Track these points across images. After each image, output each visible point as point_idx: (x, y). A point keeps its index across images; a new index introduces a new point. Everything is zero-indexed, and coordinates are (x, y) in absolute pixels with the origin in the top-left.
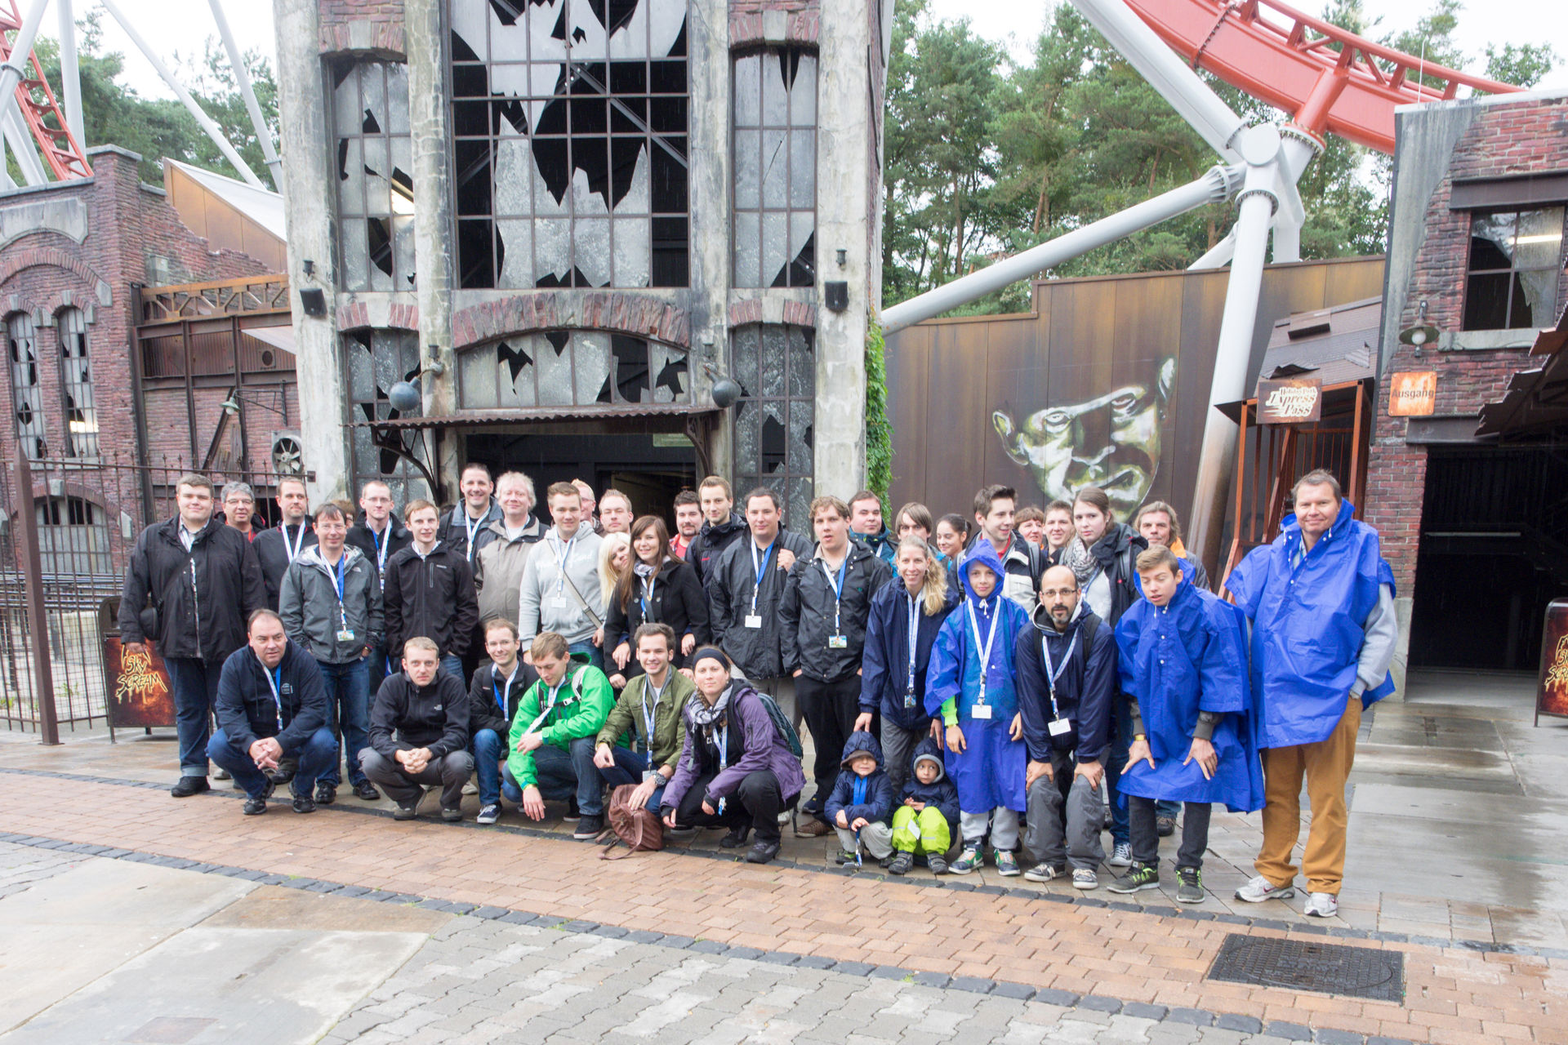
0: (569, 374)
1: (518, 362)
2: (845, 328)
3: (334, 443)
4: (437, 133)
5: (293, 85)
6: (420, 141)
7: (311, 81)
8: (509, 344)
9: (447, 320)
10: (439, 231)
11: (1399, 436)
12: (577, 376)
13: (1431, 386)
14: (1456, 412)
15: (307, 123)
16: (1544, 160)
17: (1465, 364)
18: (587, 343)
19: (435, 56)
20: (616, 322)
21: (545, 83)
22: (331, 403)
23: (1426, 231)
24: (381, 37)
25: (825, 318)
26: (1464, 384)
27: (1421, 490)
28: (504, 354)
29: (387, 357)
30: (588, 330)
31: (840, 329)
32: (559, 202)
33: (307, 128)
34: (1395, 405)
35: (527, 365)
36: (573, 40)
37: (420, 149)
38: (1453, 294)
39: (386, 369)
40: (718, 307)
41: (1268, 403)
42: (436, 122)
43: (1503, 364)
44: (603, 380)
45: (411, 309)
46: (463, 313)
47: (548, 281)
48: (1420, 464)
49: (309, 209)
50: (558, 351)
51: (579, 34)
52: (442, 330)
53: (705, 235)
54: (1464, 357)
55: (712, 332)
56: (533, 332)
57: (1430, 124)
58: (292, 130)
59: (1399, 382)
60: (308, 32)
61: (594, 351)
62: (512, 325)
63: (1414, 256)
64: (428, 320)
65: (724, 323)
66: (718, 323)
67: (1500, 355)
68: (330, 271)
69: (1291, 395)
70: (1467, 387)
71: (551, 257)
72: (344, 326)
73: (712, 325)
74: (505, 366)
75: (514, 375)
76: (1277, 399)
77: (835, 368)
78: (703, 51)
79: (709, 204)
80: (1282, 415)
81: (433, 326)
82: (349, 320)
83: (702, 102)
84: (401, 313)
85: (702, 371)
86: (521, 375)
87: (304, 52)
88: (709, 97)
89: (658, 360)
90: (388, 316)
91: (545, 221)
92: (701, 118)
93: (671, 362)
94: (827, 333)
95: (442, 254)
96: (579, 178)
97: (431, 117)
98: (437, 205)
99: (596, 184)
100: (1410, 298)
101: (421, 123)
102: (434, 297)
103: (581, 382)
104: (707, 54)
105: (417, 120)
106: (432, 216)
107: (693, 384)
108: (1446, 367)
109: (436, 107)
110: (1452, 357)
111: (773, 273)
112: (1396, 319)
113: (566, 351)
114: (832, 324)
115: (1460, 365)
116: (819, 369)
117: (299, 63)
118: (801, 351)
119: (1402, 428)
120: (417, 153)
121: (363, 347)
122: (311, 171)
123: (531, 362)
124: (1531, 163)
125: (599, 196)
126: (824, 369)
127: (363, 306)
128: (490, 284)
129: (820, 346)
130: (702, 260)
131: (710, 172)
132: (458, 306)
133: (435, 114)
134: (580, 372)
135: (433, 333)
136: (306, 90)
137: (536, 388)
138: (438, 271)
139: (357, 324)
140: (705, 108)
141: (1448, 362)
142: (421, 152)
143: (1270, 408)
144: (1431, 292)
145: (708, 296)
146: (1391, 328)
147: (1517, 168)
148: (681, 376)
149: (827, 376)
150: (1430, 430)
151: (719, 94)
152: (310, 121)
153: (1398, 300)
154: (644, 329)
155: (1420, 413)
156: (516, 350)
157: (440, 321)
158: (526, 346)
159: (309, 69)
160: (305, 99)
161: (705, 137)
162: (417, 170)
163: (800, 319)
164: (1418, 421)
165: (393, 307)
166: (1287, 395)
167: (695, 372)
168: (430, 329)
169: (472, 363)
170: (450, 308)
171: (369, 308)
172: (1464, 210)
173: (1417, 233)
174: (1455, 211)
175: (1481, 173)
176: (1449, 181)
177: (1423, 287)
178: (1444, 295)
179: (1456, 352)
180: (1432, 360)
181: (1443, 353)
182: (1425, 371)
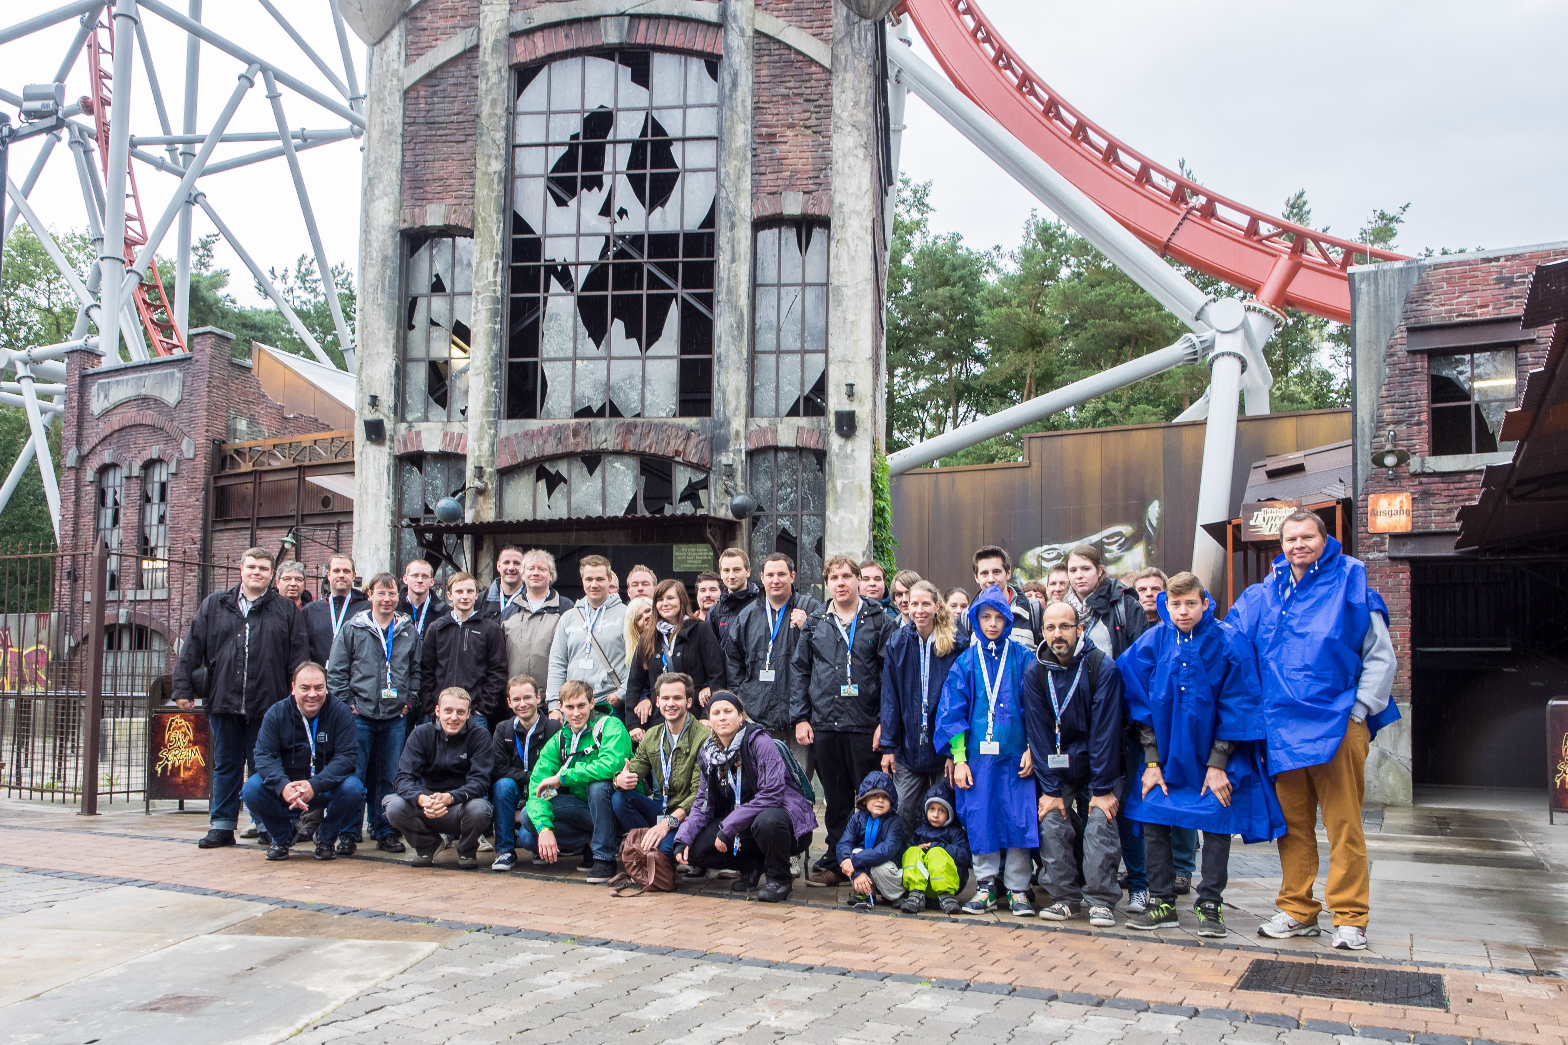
0: (600, 492)
1: (554, 482)
2: (853, 451)
3: (381, 552)
4: (495, 291)
5: (375, 255)
6: (480, 297)
7: (390, 252)
8: (547, 466)
9: (492, 445)
10: (491, 370)
11: (1381, 552)
12: (607, 494)
13: (1407, 505)
14: (1433, 528)
15: (383, 284)
16: (1490, 308)
17: (1437, 486)
18: (617, 465)
19: (498, 230)
20: (646, 446)
21: (591, 251)
22: (382, 517)
23: (1387, 370)
24: (453, 216)
25: (835, 442)
26: (1439, 503)
27: (1409, 601)
28: (542, 474)
29: (436, 478)
30: (618, 453)
31: (849, 452)
32: (598, 347)
33: (383, 289)
34: (1374, 523)
35: (562, 484)
36: (617, 217)
37: (479, 305)
38: (1419, 423)
39: (435, 488)
40: (737, 433)
41: (1252, 523)
42: (495, 282)
43: (1470, 485)
44: (631, 497)
45: (461, 436)
46: (507, 438)
47: (586, 412)
48: (1405, 576)
49: (378, 354)
50: (591, 472)
51: (622, 212)
52: (487, 454)
53: (727, 372)
54: (1437, 479)
55: (731, 455)
56: (569, 456)
57: (1380, 281)
58: (370, 290)
59: (1376, 502)
60: (391, 214)
61: (624, 472)
62: (550, 448)
63: (1378, 391)
64: (476, 445)
65: (743, 447)
66: (737, 447)
67: (1470, 477)
68: (392, 404)
69: (1274, 515)
70: (1442, 506)
71: (589, 392)
72: (399, 450)
73: (732, 448)
74: (542, 485)
75: (550, 492)
76: (1260, 518)
77: (844, 486)
78: (729, 224)
79: (732, 347)
80: (1266, 533)
81: (480, 450)
82: (405, 445)
83: (727, 265)
84: (452, 439)
85: (720, 488)
86: (556, 493)
87: (387, 229)
88: (733, 260)
89: (682, 479)
90: (440, 442)
91: (585, 362)
92: (726, 277)
93: (693, 481)
94: (837, 456)
95: (492, 389)
96: (617, 328)
97: (491, 279)
98: (491, 349)
99: (632, 332)
100: (1378, 428)
101: (482, 284)
102: (482, 425)
103: (610, 499)
104: (733, 227)
105: (479, 281)
106: (486, 358)
107: (713, 500)
108: (1420, 488)
109: (496, 270)
110: (1423, 480)
111: (787, 404)
112: (1367, 447)
113: (598, 472)
114: (841, 448)
115: (1433, 487)
116: (829, 486)
117: (381, 237)
118: (813, 471)
119: (1383, 544)
120: (476, 307)
121: (415, 469)
122: (383, 323)
123: (565, 481)
124: (1478, 311)
125: (634, 341)
126: (834, 487)
127: (418, 434)
128: (532, 415)
129: (830, 466)
130: (724, 393)
131: (733, 320)
132: (503, 434)
133: (495, 275)
134: (610, 490)
135: (479, 456)
136: (385, 259)
137: (569, 503)
138: (487, 404)
139: (411, 449)
140: (729, 269)
141: (1421, 483)
142: (480, 306)
143: (1255, 527)
144: (1398, 423)
145: (729, 424)
146: (1363, 455)
147: (1465, 315)
148: (702, 493)
149: (836, 492)
150: (1410, 545)
151: (742, 257)
152: (387, 283)
153: (1367, 430)
154: (670, 452)
155: (1399, 530)
156: (553, 471)
157: (486, 445)
158: (562, 468)
159: (389, 242)
160: (383, 265)
161: (729, 291)
162: (476, 321)
163: (812, 444)
164: (1396, 537)
165: (445, 435)
166: (1270, 515)
167: (715, 490)
168: (477, 453)
169: (512, 483)
170: (495, 435)
171: (424, 435)
172: (1421, 352)
173: (1379, 372)
174: (1412, 353)
175: (1433, 320)
176: (1404, 328)
177: (1388, 418)
178: (1410, 425)
179: (1426, 474)
180: (1406, 482)
181: (1415, 475)
182: (1399, 492)
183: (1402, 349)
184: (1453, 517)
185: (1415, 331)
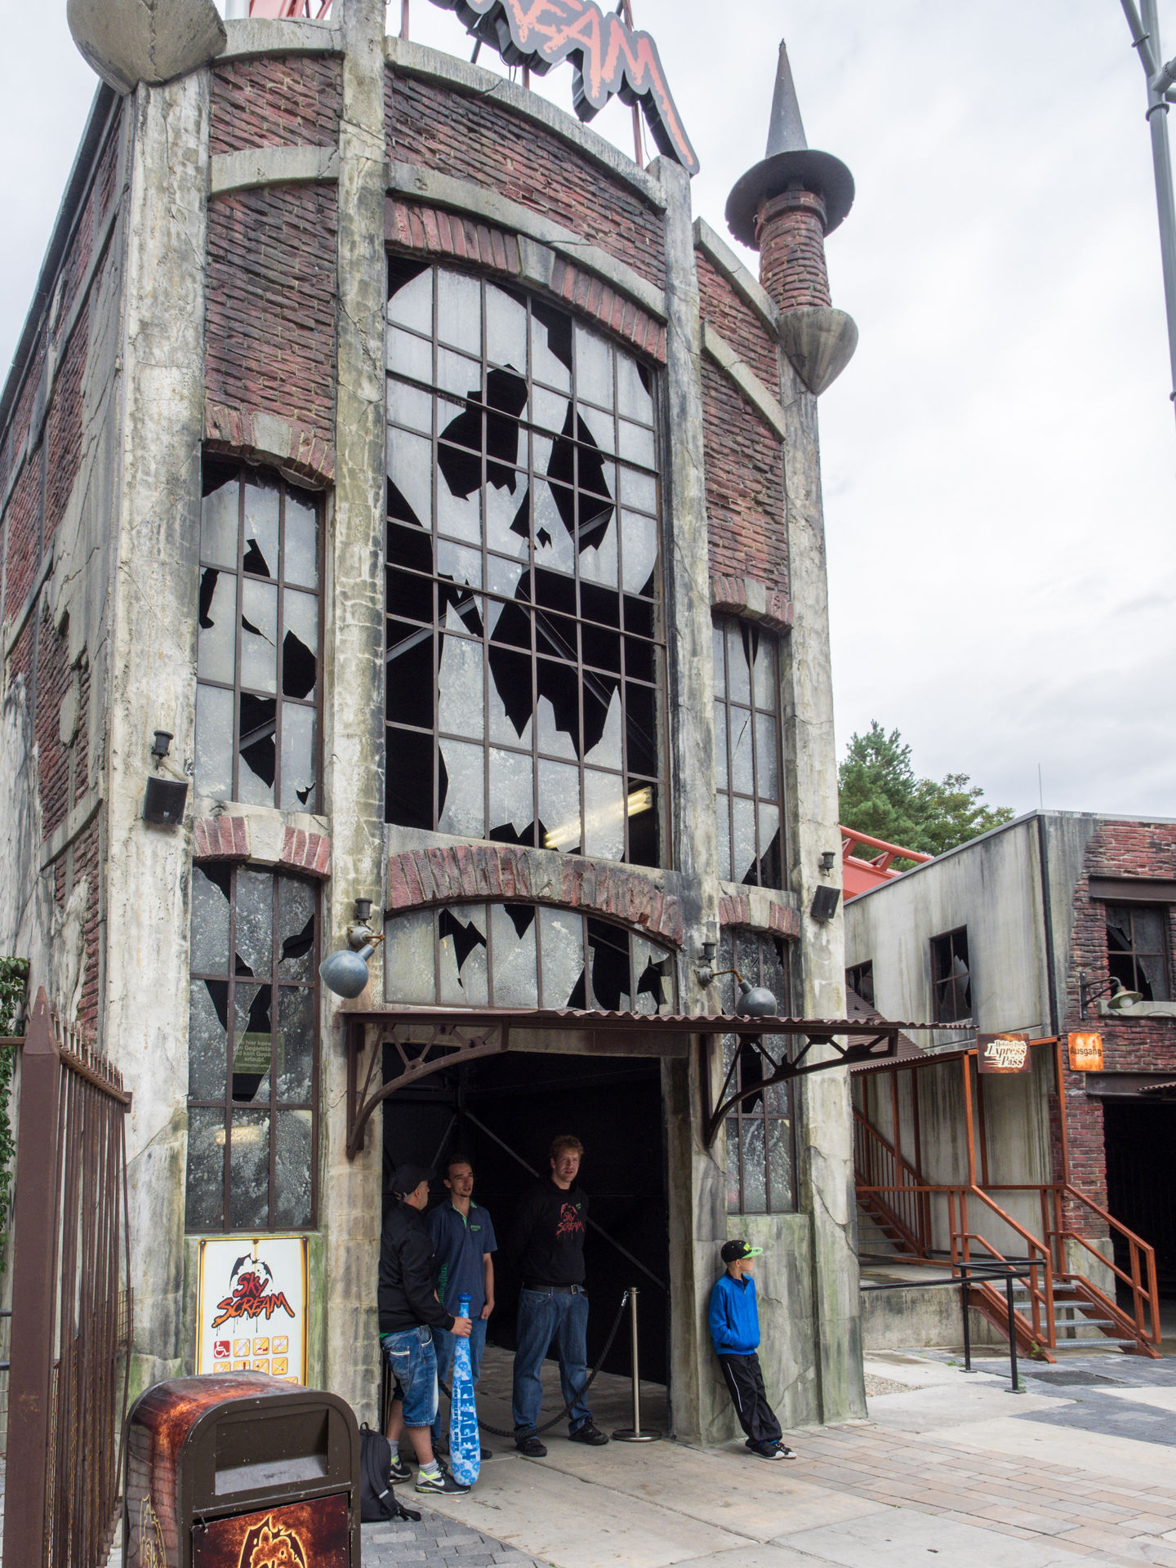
0: (533, 965)
1: (467, 941)
2: (828, 941)
4: (373, 600)
5: (153, 467)
6: (349, 603)
7: (184, 471)
8: (455, 913)
9: (377, 864)
10: (371, 734)
12: (544, 968)
13: (1098, 1046)
14: (1119, 1068)
15: (170, 527)
16: (1147, 869)
17: (1120, 1028)
18: (557, 924)
19: (376, 500)
20: (600, 901)
21: (505, 581)
23: (1075, 914)
24: (302, 449)
25: (810, 929)
26: (1123, 1045)
28: (448, 926)
29: (257, 910)
30: (561, 906)
31: (824, 943)
32: (520, 734)
33: (170, 535)
34: (1074, 1060)
35: (479, 946)
36: (537, 541)
37: (348, 616)
38: (1102, 968)
39: (254, 928)
40: (710, 898)
41: (989, 1054)
42: (374, 585)
43: (1146, 1030)
44: (576, 978)
45: (315, 839)
46: (403, 857)
47: (504, 833)
48: (1099, 1114)
49: (161, 656)
50: (521, 931)
51: (544, 537)
52: (370, 879)
53: (695, 810)
54: (1118, 1022)
55: (704, 929)
56: (487, 901)
57: (1065, 828)
58: (145, 531)
59: (1074, 1041)
60: (186, 403)
61: (566, 938)
62: (472, 885)
63: (1070, 933)
64: (349, 860)
65: (717, 920)
66: (711, 918)
67: (1143, 1022)
69: (1006, 1048)
70: (1124, 1048)
71: (509, 803)
72: (206, 850)
73: (704, 921)
74: (448, 944)
75: (461, 959)
77: (822, 988)
78: (686, 600)
79: (699, 775)
80: (1000, 1065)
81: (357, 870)
82: (215, 841)
83: (688, 656)
84: (301, 844)
85: (692, 978)
86: (469, 960)
87: (177, 427)
88: (694, 653)
89: (641, 956)
90: (280, 844)
91: (503, 753)
92: (686, 673)
93: (654, 961)
94: (813, 945)
95: (374, 768)
96: (544, 709)
97: (366, 576)
98: (370, 698)
99: (565, 721)
100: (1072, 969)
101: (352, 581)
102: (358, 830)
103: (547, 978)
104: (690, 606)
105: (347, 575)
106: (362, 711)
107: (682, 993)
108: (1106, 1029)
109: (374, 566)
110: (1109, 1022)
111: (743, 869)
112: (1063, 985)
113: (530, 931)
114: (817, 936)
115: (1117, 1029)
116: (807, 987)
117: (166, 438)
118: (774, 963)
119: (1081, 1081)
120: (344, 619)
121: (215, 888)
122: (171, 599)
123: (484, 943)
125: (566, 737)
126: (812, 988)
127: (239, 823)
129: (806, 960)
130: (692, 838)
131: (698, 737)
132: (394, 849)
133: (373, 574)
134: (548, 964)
135: (356, 881)
136: (173, 481)
137: (490, 980)
138: (366, 791)
139: (225, 850)
140: (691, 662)
141: (1106, 1025)
142: (349, 620)
143: (989, 1058)
144: (1084, 965)
145: (700, 884)
146: (1060, 993)
148: (666, 983)
149: (814, 995)
150: (1102, 1084)
151: (705, 651)
152: (177, 526)
153: (1063, 969)
154: (631, 912)
155: (1094, 1069)
156: (465, 923)
157: (367, 864)
158: (476, 918)
159: (182, 452)
160: (171, 492)
161: (693, 695)
162: (343, 642)
163: (785, 926)
164: (1092, 1076)
165: (290, 833)
166: (1002, 1047)
167: (687, 978)
168: (352, 875)
169: (400, 934)
170: (382, 849)
171: (250, 828)
172: (1101, 900)
173: (1069, 915)
174: (1093, 900)
175: (1107, 872)
176: (1086, 876)
177: (1079, 960)
178: (1095, 969)
179: (1111, 1017)
180: (1095, 1023)
181: (1102, 1017)
182: (1091, 1032)
183: (1084, 896)
184: (1133, 1058)
185: (1094, 879)
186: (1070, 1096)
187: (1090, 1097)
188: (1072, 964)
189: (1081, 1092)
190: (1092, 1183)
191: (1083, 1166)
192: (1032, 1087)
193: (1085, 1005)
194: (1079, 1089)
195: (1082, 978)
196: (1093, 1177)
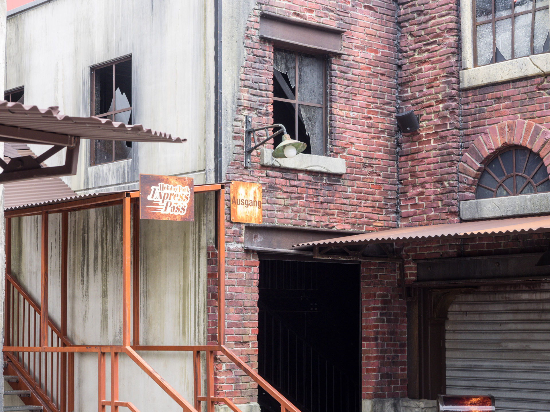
13: (259, 197)
14: (277, 223)
17: (278, 180)
34: (235, 211)
38: (266, 114)
41: (149, 198)
43: (303, 183)
54: (278, 174)
59: (236, 189)
67: (301, 175)
70: (282, 201)
80: (162, 212)
108: (267, 180)
110: (271, 173)
112: (229, 129)
115: (276, 180)
119: (240, 234)
141: (267, 176)
143: (152, 203)
144: (250, 109)
146: (226, 137)
150: (260, 238)
153: (230, 111)
164: (251, 229)
166: (166, 191)
172: (270, 41)
173: (239, 53)
174: (264, 40)
176: (258, 13)
177: (246, 103)
178: (260, 114)
179: (273, 168)
180: (257, 173)
181: (264, 167)
182: (252, 182)
183: (255, 34)
184: (289, 213)
185: (265, 17)
186: (229, 250)
187: (248, 251)
188: (239, 108)
189: (240, 246)
190: (245, 343)
191: (237, 325)
192: (191, 239)
193: (249, 152)
194: (238, 242)
195: (248, 123)
196: (246, 338)
